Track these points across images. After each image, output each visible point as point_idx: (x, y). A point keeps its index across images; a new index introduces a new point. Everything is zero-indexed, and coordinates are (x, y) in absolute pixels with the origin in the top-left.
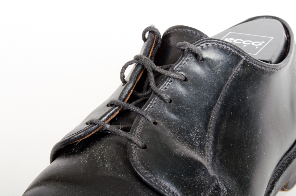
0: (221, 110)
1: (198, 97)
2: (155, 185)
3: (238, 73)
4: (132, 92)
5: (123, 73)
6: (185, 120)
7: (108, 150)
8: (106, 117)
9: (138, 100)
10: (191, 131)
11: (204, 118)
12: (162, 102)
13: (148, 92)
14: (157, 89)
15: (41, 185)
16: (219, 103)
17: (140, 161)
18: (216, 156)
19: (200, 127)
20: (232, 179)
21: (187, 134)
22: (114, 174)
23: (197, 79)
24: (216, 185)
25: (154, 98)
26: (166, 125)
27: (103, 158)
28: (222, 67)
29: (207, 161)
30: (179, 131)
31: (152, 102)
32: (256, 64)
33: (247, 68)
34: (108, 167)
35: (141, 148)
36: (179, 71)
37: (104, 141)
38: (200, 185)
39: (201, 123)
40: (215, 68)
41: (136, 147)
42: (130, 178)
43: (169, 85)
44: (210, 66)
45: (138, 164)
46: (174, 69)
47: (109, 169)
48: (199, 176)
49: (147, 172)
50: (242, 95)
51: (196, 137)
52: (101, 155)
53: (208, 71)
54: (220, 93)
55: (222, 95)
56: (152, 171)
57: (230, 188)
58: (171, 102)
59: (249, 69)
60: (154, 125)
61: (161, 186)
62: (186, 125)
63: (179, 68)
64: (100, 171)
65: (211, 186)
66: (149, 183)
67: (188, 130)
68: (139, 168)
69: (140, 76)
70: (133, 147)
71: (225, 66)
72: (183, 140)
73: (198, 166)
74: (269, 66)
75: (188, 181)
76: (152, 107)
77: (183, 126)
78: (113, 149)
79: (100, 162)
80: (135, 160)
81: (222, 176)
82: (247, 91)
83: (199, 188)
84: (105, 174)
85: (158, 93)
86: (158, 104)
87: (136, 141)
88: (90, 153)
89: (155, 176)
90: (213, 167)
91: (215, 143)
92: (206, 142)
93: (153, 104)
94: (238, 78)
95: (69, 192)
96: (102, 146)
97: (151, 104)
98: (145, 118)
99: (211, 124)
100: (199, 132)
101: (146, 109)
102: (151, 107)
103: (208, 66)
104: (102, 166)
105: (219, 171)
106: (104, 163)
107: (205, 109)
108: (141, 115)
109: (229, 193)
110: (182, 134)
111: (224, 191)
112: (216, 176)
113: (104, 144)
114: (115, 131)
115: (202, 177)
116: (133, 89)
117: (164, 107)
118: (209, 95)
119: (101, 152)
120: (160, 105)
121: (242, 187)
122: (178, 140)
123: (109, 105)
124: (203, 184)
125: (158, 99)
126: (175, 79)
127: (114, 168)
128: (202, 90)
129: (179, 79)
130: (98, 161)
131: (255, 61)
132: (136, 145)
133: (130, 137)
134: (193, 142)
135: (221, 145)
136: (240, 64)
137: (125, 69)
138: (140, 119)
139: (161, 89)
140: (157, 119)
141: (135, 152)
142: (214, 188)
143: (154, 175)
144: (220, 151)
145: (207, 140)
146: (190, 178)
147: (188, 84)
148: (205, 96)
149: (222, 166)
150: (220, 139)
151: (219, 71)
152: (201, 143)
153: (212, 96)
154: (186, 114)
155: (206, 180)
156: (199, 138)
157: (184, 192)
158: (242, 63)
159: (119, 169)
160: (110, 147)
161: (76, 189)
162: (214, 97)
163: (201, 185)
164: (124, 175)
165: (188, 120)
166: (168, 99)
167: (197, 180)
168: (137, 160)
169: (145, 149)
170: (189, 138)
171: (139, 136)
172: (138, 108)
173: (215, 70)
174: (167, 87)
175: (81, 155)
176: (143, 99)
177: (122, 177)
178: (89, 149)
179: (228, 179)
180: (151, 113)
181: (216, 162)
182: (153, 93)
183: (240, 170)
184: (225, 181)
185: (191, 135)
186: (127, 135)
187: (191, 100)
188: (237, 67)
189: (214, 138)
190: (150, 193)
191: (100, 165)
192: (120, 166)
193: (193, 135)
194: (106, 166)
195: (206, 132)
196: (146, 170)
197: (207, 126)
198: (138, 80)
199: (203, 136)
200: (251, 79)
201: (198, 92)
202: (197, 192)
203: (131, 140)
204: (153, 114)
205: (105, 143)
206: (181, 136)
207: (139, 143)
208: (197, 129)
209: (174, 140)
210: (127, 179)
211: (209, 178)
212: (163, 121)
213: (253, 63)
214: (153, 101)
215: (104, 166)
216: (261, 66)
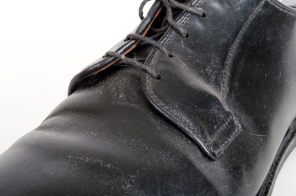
0: (239, 48)
1: (216, 33)
2: (167, 114)
3: (259, 13)
4: (150, 28)
5: (142, 9)
6: (201, 55)
7: (123, 82)
8: (122, 50)
9: (155, 35)
10: (207, 66)
11: (221, 54)
12: (178, 36)
13: (166, 27)
14: (174, 22)
15: (57, 115)
16: (237, 41)
17: (153, 90)
18: (232, 93)
19: (216, 63)
20: (248, 117)
21: (202, 68)
22: (127, 104)
23: (216, 16)
24: (230, 120)
25: (170, 32)
26: (182, 58)
27: (117, 90)
28: (242, 5)
29: (223, 96)
30: (194, 65)
31: (169, 36)
32: (279, 6)
33: (268, 9)
34: (122, 97)
35: (155, 78)
36: (197, 6)
37: (120, 73)
38: (213, 118)
39: (218, 59)
40: (235, 6)
41: (150, 77)
42: (143, 108)
43: (186, 20)
44: (229, 3)
45: (152, 93)
46: (193, 4)
47: (123, 99)
48: (213, 109)
49: (160, 101)
50: (262, 36)
51: (212, 73)
52: (115, 86)
53: (227, 8)
54: (239, 31)
55: (241, 34)
56: (165, 100)
57: (245, 125)
58: (187, 36)
59: (270, 10)
60: (169, 57)
61: (174, 115)
62: (202, 59)
63: (197, 4)
64: (113, 101)
65: (225, 120)
66: (161, 111)
67: (204, 65)
68: (152, 96)
69: (158, 13)
70: (147, 77)
71: (245, 5)
72: (198, 73)
73: (213, 99)
74: (292, 11)
75: (202, 113)
76: (169, 41)
77: (199, 61)
78: (127, 81)
79: (115, 92)
80: (149, 90)
81: (237, 113)
82: (268, 33)
83: (213, 121)
84: (118, 104)
85: (175, 27)
86: (174, 38)
87: (150, 71)
88: (105, 84)
89: (168, 105)
90: (228, 103)
91: (232, 80)
92: (222, 78)
93: (169, 37)
94: (259, 18)
95: (83, 120)
96: (117, 78)
97: (167, 37)
98: (161, 50)
99: (228, 61)
100: (215, 68)
101: (162, 42)
102: (167, 40)
103: (227, 4)
104: (116, 97)
105: (235, 107)
106: (119, 93)
107: (223, 45)
108: (156, 47)
109: (244, 130)
110: (197, 68)
111: (238, 127)
112: (231, 112)
113: (119, 76)
114: (129, 62)
115: (216, 111)
116: (151, 24)
117: (181, 41)
118: (227, 32)
119: (116, 83)
120: (176, 39)
121: (258, 127)
122: (193, 73)
123: (126, 40)
124: (217, 117)
125: (174, 33)
126: (193, 14)
127: (127, 98)
128: (220, 27)
129: (197, 14)
130: (113, 91)
131: (278, 3)
132: (150, 75)
133: (144, 67)
134: (208, 76)
135: (237, 82)
136: (261, 4)
137: (144, 6)
138: (155, 51)
139: (178, 23)
140: (173, 52)
141: (149, 82)
142: (228, 123)
143: (166, 104)
144: (236, 89)
145: (223, 76)
146: (203, 110)
147: (205, 20)
148: (223, 33)
149: (238, 103)
150: (237, 77)
151: (239, 9)
152: (216, 78)
153: (231, 33)
154: (203, 49)
155: (220, 114)
156: (215, 74)
157: (196, 122)
158: (264, 4)
159: (133, 99)
160: (124, 79)
161: (89, 118)
162: (232, 34)
163: (215, 118)
164: (137, 105)
165: (205, 55)
166: (184, 32)
167: (211, 113)
168: (150, 89)
169: (159, 79)
170: (205, 73)
171: (154, 67)
172: (154, 41)
173: (234, 8)
174: (185, 22)
175: (96, 87)
176: (160, 34)
177: (135, 106)
178: (105, 81)
179: (243, 117)
180: (167, 46)
181: (231, 99)
182: (170, 26)
183: (257, 109)
184: (241, 118)
185: (207, 70)
186: (141, 65)
187: (208, 36)
188: (258, 7)
189: (231, 74)
190: (162, 122)
191: (114, 95)
192: (133, 97)
193: (209, 70)
194: (120, 97)
195: (223, 68)
196: (159, 99)
197: (224, 63)
198: (156, 16)
199: (220, 72)
200: (272, 21)
201: (216, 29)
202: (210, 124)
203: (145, 71)
204: (169, 47)
205: (121, 75)
206: (197, 70)
207: (153, 73)
208: (214, 65)
209: (189, 73)
210: (140, 108)
211: (224, 113)
212: (178, 55)
213: (274, 5)
214: (170, 34)
215: (118, 96)
216: (284, 9)
